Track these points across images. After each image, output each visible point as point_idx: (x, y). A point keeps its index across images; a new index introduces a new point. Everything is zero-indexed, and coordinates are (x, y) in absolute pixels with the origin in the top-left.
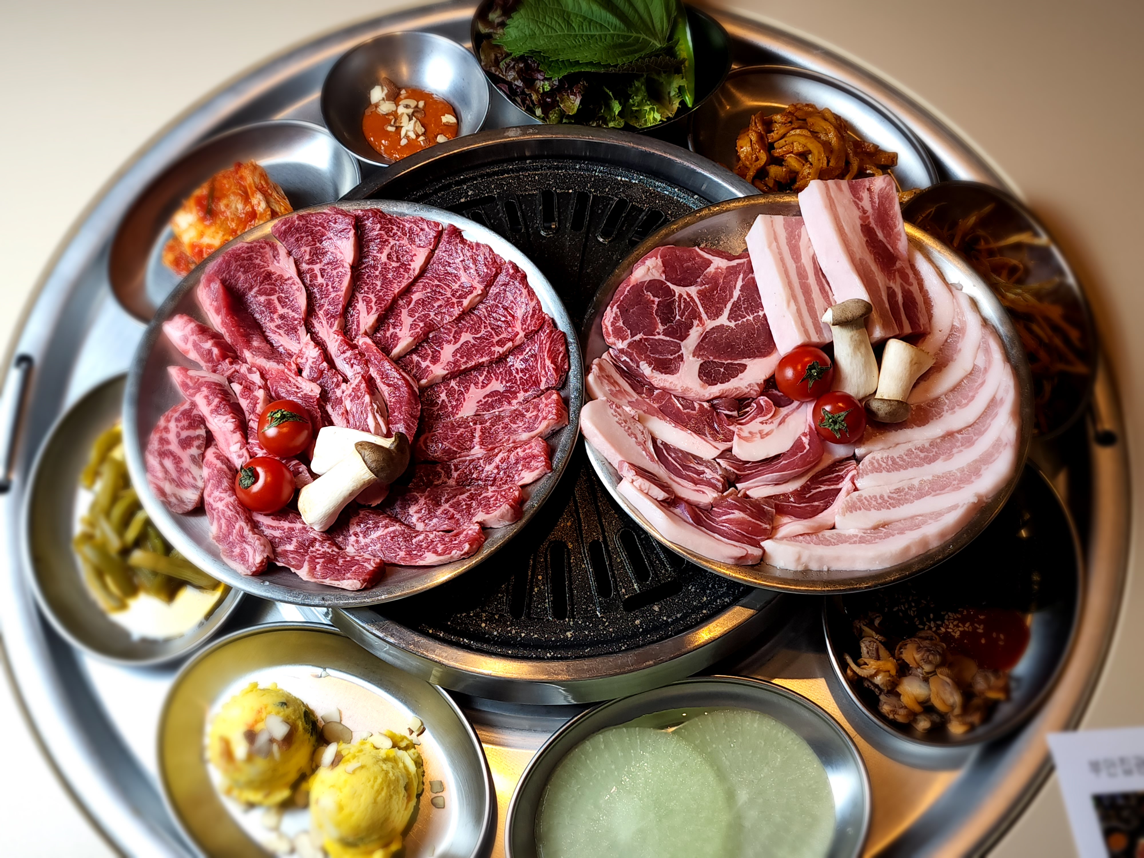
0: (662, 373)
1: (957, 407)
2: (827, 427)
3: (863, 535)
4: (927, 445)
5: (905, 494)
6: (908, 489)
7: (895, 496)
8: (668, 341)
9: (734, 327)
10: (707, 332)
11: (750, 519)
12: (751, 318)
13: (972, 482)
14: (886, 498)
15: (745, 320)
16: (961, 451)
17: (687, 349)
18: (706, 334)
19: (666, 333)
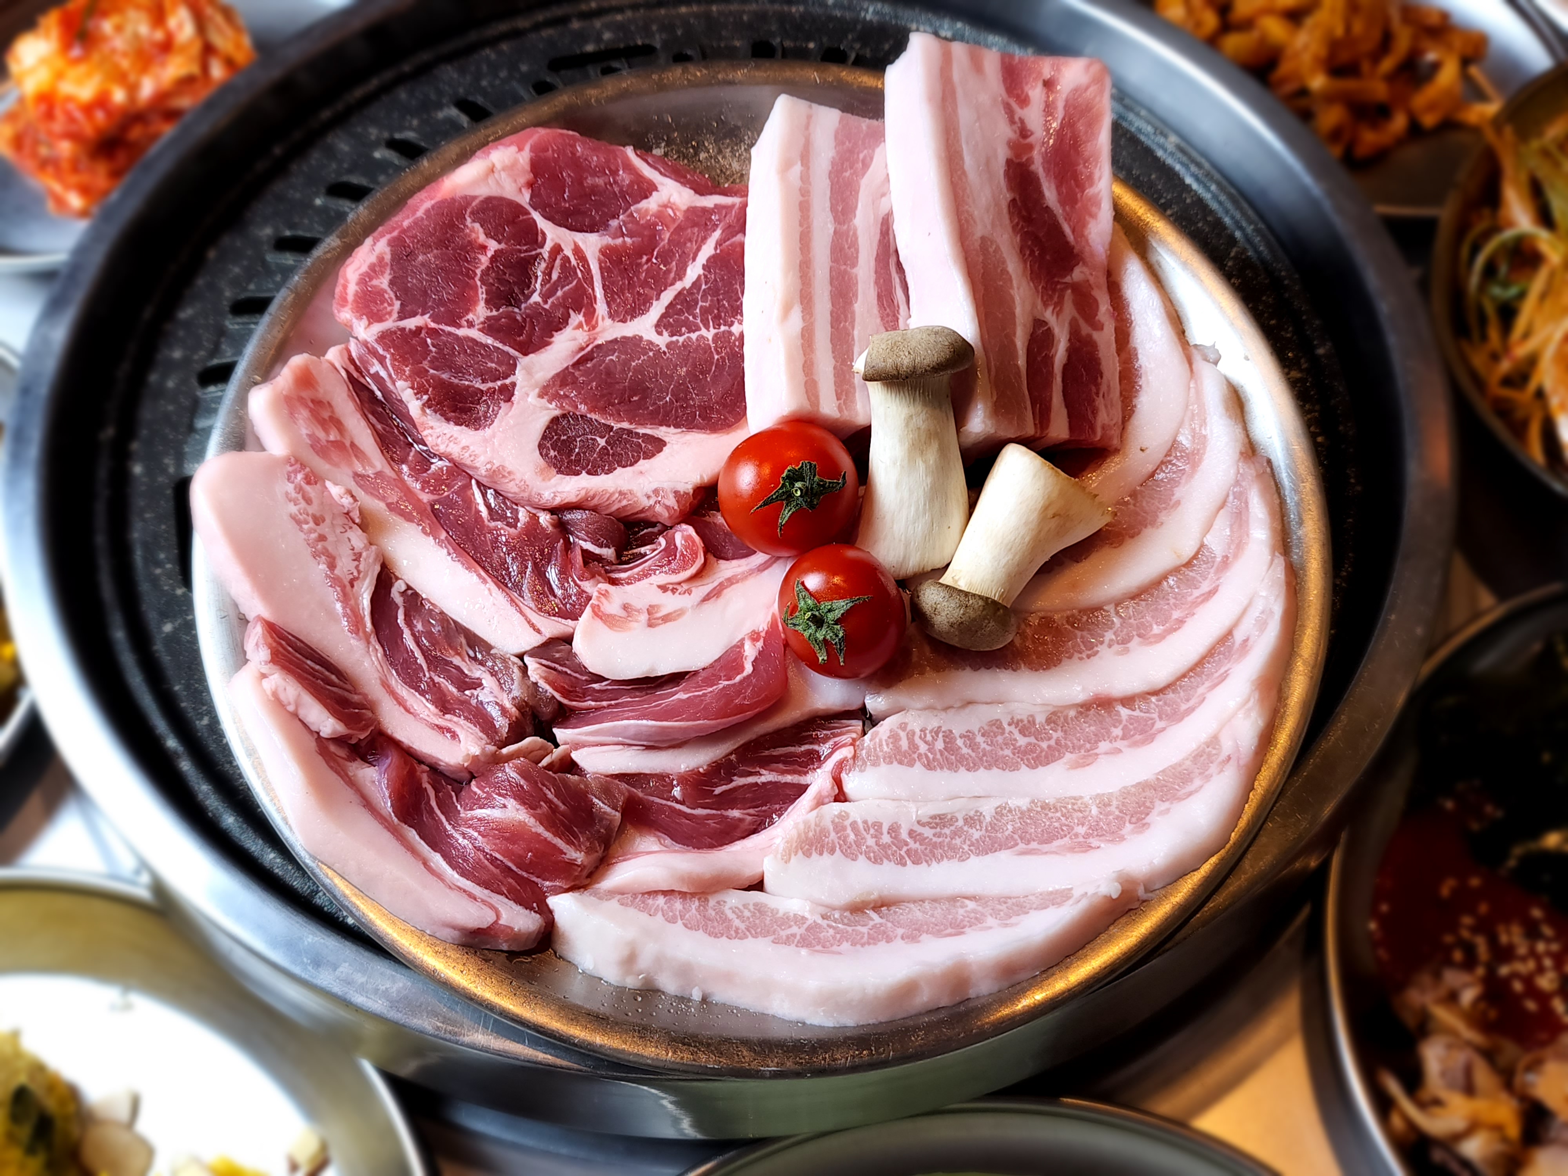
0: (448, 420)
1: (1136, 640)
2: (799, 628)
3: (820, 921)
4: (1040, 719)
5: (955, 834)
6: (966, 821)
7: (928, 832)
8: (485, 346)
9: (664, 349)
10: (598, 347)
11: (540, 830)
12: (709, 334)
13: (1122, 839)
14: (904, 835)
15: (694, 336)
16: (1119, 751)
17: (529, 372)
18: (592, 350)
19: (490, 327)
